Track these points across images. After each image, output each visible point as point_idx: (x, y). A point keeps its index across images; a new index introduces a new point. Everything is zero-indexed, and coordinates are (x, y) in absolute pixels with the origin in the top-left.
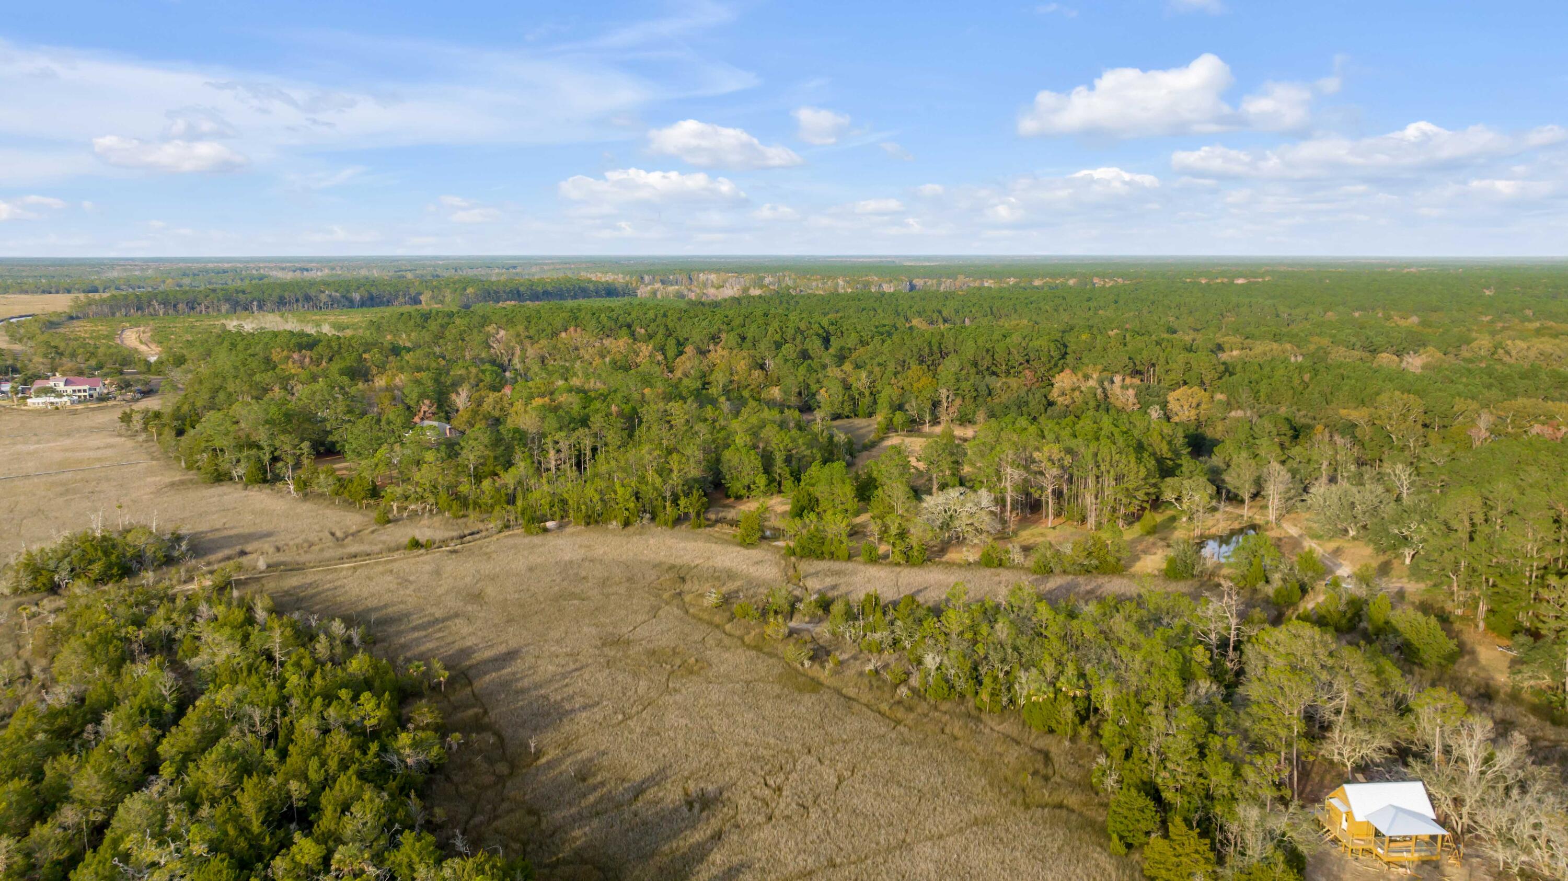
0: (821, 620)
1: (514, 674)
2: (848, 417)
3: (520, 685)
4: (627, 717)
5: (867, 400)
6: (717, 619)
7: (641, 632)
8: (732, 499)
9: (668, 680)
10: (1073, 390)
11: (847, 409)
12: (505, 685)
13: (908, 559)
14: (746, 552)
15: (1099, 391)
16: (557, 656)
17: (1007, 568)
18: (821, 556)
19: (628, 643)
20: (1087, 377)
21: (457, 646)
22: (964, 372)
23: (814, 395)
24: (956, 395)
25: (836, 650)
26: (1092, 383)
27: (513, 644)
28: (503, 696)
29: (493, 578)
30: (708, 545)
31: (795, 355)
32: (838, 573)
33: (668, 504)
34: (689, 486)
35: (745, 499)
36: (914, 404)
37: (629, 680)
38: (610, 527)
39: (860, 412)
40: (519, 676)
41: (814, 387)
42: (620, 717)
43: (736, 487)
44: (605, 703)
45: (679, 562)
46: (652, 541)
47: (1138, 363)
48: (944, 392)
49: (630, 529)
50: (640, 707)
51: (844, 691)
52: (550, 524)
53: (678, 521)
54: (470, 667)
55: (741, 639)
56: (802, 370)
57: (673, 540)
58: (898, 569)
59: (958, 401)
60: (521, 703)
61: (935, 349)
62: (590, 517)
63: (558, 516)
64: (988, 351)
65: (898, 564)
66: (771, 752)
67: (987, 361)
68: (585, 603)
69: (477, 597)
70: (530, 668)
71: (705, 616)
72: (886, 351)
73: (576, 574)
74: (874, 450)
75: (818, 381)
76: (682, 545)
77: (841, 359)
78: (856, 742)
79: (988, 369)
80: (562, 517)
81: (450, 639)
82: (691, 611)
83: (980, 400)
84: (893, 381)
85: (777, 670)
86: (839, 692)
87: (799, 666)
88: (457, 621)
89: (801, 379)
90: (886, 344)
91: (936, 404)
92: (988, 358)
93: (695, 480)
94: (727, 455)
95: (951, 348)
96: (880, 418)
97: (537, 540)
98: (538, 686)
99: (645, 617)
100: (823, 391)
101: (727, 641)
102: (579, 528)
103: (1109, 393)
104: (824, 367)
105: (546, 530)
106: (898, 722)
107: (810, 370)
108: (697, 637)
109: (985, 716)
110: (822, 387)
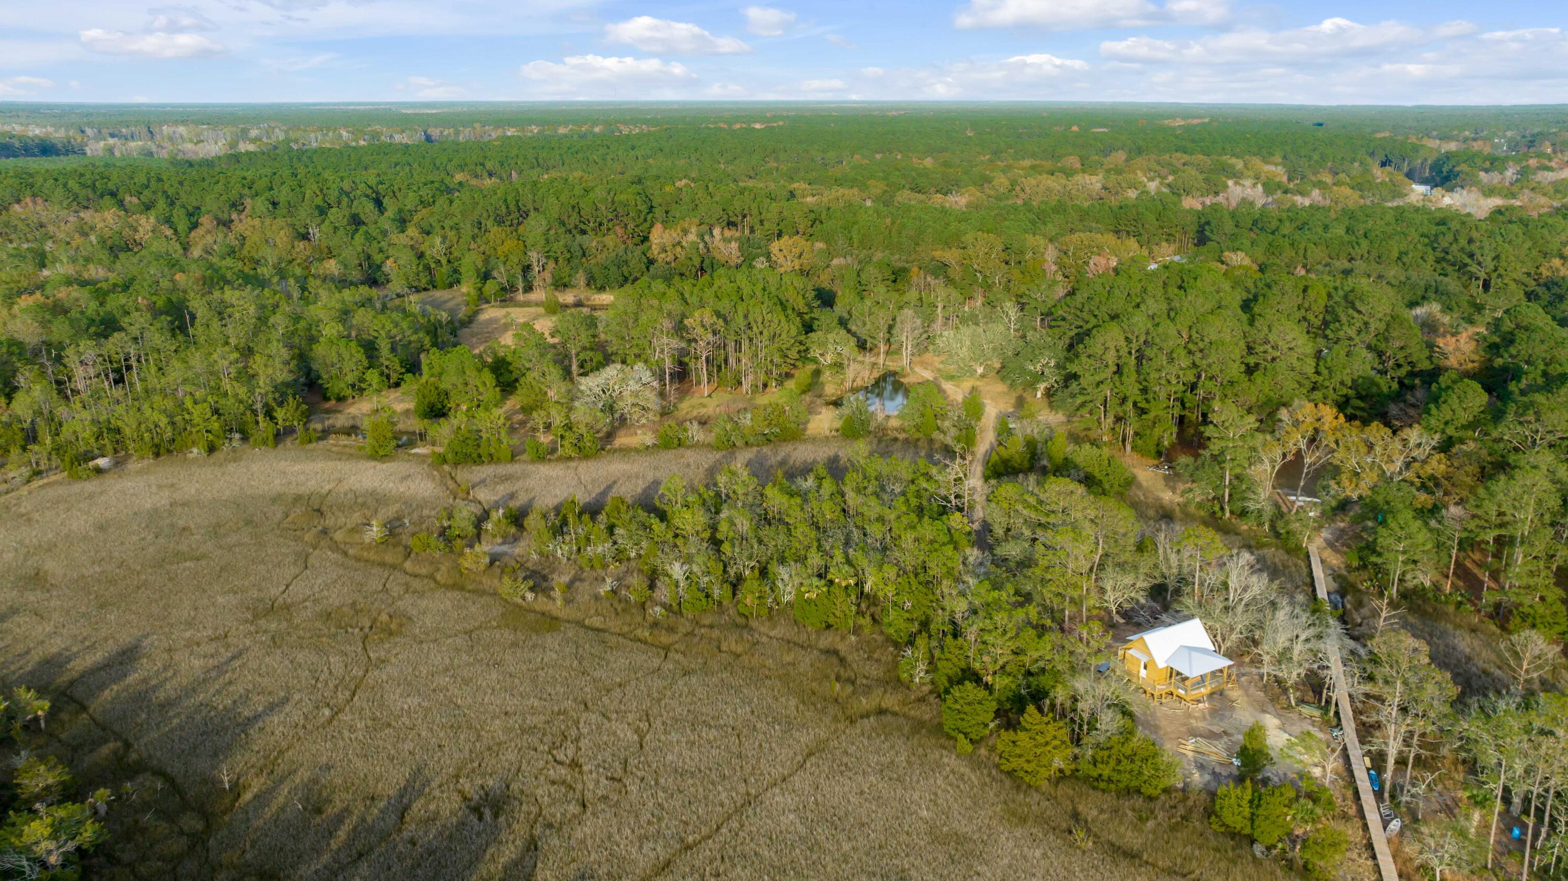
0: (516, 539)
1: (145, 681)
2: (425, 289)
3: (162, 695)
4: (337, 712)
5: (445, 269)
6: (389, 558)
7: (299, 590)
8: (333, 402)
9: (365, 649)
10: (674, 246)
11: (424, 281)
12: (141, 698)
13: (583, 453)
14: (380, 466)
15: (701, 246)
16: (198, 644)
17: (689, 447)
18: (478, 460)
19: (287, 607)
20: (685, 232)
21: (36, 656)
22: (552, 232)
23: (379, 267)
24: (548, 257)
25: (553, 572)
26: (692, 237)
27: (126, 638)
28: (144, 716)
29: (51, 548)
30: (329, 463)
31: (345, 221)
32: (507, 478)
33: (261, 418)
34: (282, 392)
35: (350, 400)
36: (502, 270)
37: (315, 659)
38: (190, 456)
39: (439, 282)
40: (154, 682)
41: (378, 258)
42: (327, 712)
43: (337, 386)
44: (297, 697)
45: (302, 490)
46: (255, 468)
47: (731, 214)
48: (534, 256)
49: (218, 455)
50: (347, 693)
51: (587, 622)
52: (102, 462)
53: (279, 437)
54: (72, 683)
55: (431, 577)
57: (282, 463)
58: (573, 464)
59: (551, 265)
60: (176, 721)
61: (512, 207)
62: (157, 446)
63: (111, 451)
64: (573, 207)
65: (570, 458)
66: (542, 718)
67: (574, 219)
68: (204, 563)
69: (37, 579)
70: (165, 668)
71: (372, 556)
72: (457, 212)
73: (172, 526)
74: (473, 325)
75: (381, 251)
76: (297, 468)
77: (402, 222)
78: (633, 683)
79: (576, 227)
80: (116, 451)
81: (21, 648)
82: (351, 552)
83: (575, 262)
84: (473, 246)
85: (497, 611)
86: (580, 624)
87: (520, 601)
88: (16, 618)
89: (360, 249)
90: (455, 205)
91: (527, 269)
92: (575, 215)
93: (287, 385)
94: (319, 350)
95: (530, 206)
96: (466, 288)
97: (91, 486)
98: (191, 690)
99: (294, 570)
100: (389, 263)
101: (416, 584)
102: (146, 462)
103: (710, 246)
104: (385, 233)
105: (99, 471)
106: (667, 649)
107: (369, 238)
108: (374, 584)
109: (754, 623)
110: (388, 258)
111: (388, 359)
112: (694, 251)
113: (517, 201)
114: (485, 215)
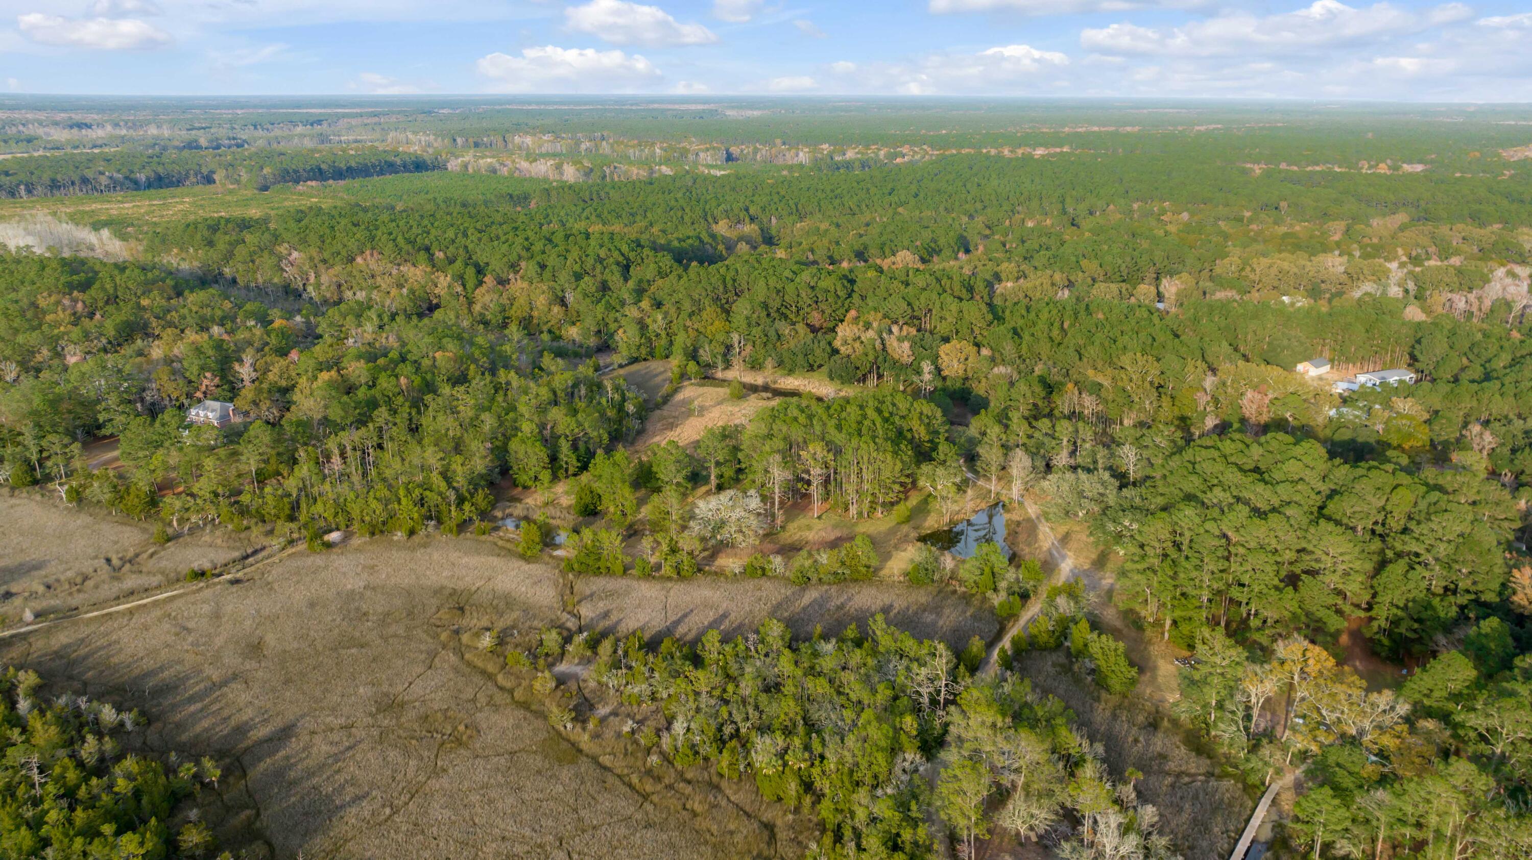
0: (589, 661)
1: (287, 758)
2: (645, 360)
3: (292, 774)
4: (395, 811)
5: (664, 341)
6: (491, 668)
7: (417, 689)
8: (520, 489)
9: (437, 756)
10: (854, 340)
11: (644, 352)
12: (279, 774)
13: (680, 575)
14: (526, 567)
15: (878, 342)
16: (332, 730)
17: (769, 578)
18: (598, 572)
19: (402, 705)
20: (868, 326)
21: (233, 722)
22: (755, 316)
23: (612, 335)
24: (746, 340)
25: (599, 702)
26: (871, 333)
27: (290, 717)
28: (276, 790)
29: (273, 619)
30: (491, 559)
31: (594, 289)
32: (610, 594)
33: (453, 508)
34: (474, 483)
35: (533, 489)
36: (707, 348)
37: (400, 760)
38: (395, 538)
39: (657, 354)
40: (292, 761)
41: (613, 326)
42: (388, 811)
43: (523, 478)
44: (374, 793)
45: (460, 586)
46: (436, 556)
47: (914, 308)
48: (735, 337)
49: (416, 538)
50: (408, 796)
51: (601, 759)
52: (334, 536)
53: (462, 526)
54: (247, 750)
55: (511, 692)
56: (600, 308)
57: (457, 554)
58: (669, 585)
59: (749, 348)
60: (293, 799)
61: (729, 286)
62: (374, 526)
63: (343, 527)
64: (778, 291)
65: (669, 579)
66: (526, 848)
67: (775, 304)
68: (364, 651)
69: (255, 649)
70: (304, 749)
71: (479, 663)
72: (682, 289)
73: (358, 609)
74: (666, 407)
75: (616, 320)
76: (465, 560)
77: (640, 292)
78: (604, 828)
79: (778, 310)
80: (347, 526)
81: (226, 713)
82: (467, 656)
83: (770, 346)
84: (689, 323)
85: (542, 735)
86: (595, 759)
87: (562, 729)
88: (235, 685)
89: (600, 317)
90: (682, 282)
91: (729, 348)
92: (779, 298)
93: (481, 476)
94: (513, 445)
95: (745, 286)
96: (675, 362)
97: (318, 560)
98: (310, 774)
99: (420, 670)
100: (620, 331)
101: (500, 698)
102: (363, 539)
103: (886, 343)
104: (623, 303)
105: (329, 546)
106: (646, 797)
107: (610, 308)
108: (469, 693)
109: (724, 784)
110: (620, 327)
111: (566, 456)
112: (870, 347)
113: (734, 281)
114: (704, 294)
